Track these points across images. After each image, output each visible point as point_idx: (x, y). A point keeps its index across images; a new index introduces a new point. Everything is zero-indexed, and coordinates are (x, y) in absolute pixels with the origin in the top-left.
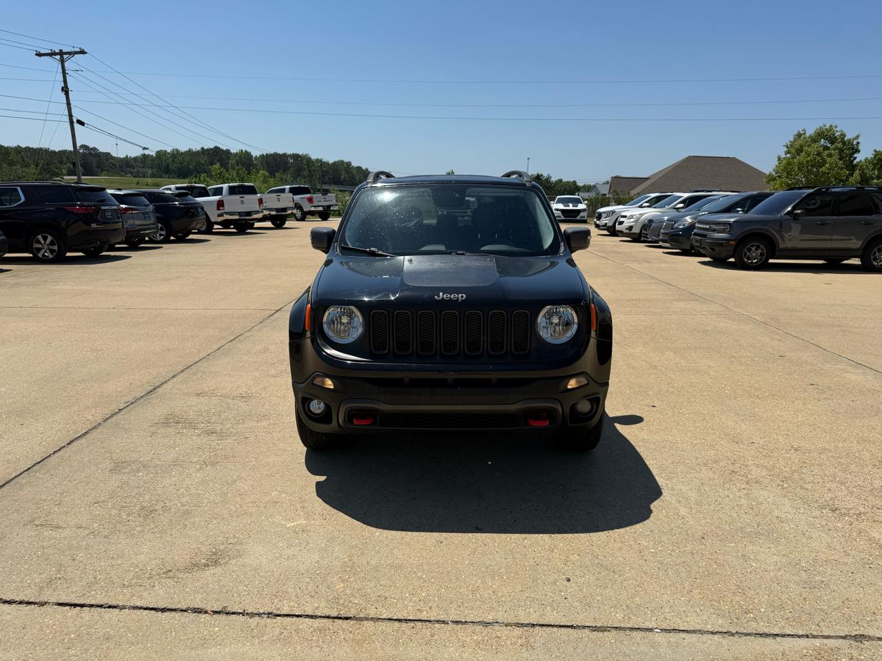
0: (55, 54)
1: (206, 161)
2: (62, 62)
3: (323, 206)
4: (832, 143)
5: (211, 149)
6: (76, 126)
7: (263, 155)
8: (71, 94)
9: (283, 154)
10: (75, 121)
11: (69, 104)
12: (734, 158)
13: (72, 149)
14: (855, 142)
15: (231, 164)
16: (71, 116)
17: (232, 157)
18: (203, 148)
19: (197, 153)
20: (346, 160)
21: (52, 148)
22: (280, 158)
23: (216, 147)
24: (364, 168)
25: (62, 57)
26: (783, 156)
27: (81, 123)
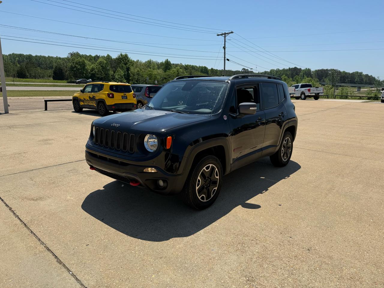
0: (223, 34)
1: (290, 73)
2: (225, 37)
3: (315, 93)
5: (293, 68)
6: (226, 61)
7: (316, 70)
8: (226, 49)
9: (326, 69)
10: (226, 59)
11: (225, 53)
13: (223, 69)
15: (301, 75)
16: (225, 57)
17: (302, 71)
18: (289, 68)
19: (287, 70)
20: (359, 71)
21: (232, 70)
22: (324, 71)
23: (295, 67)
24: (370, 75)
25: (225, 35)
27: (228, 60)
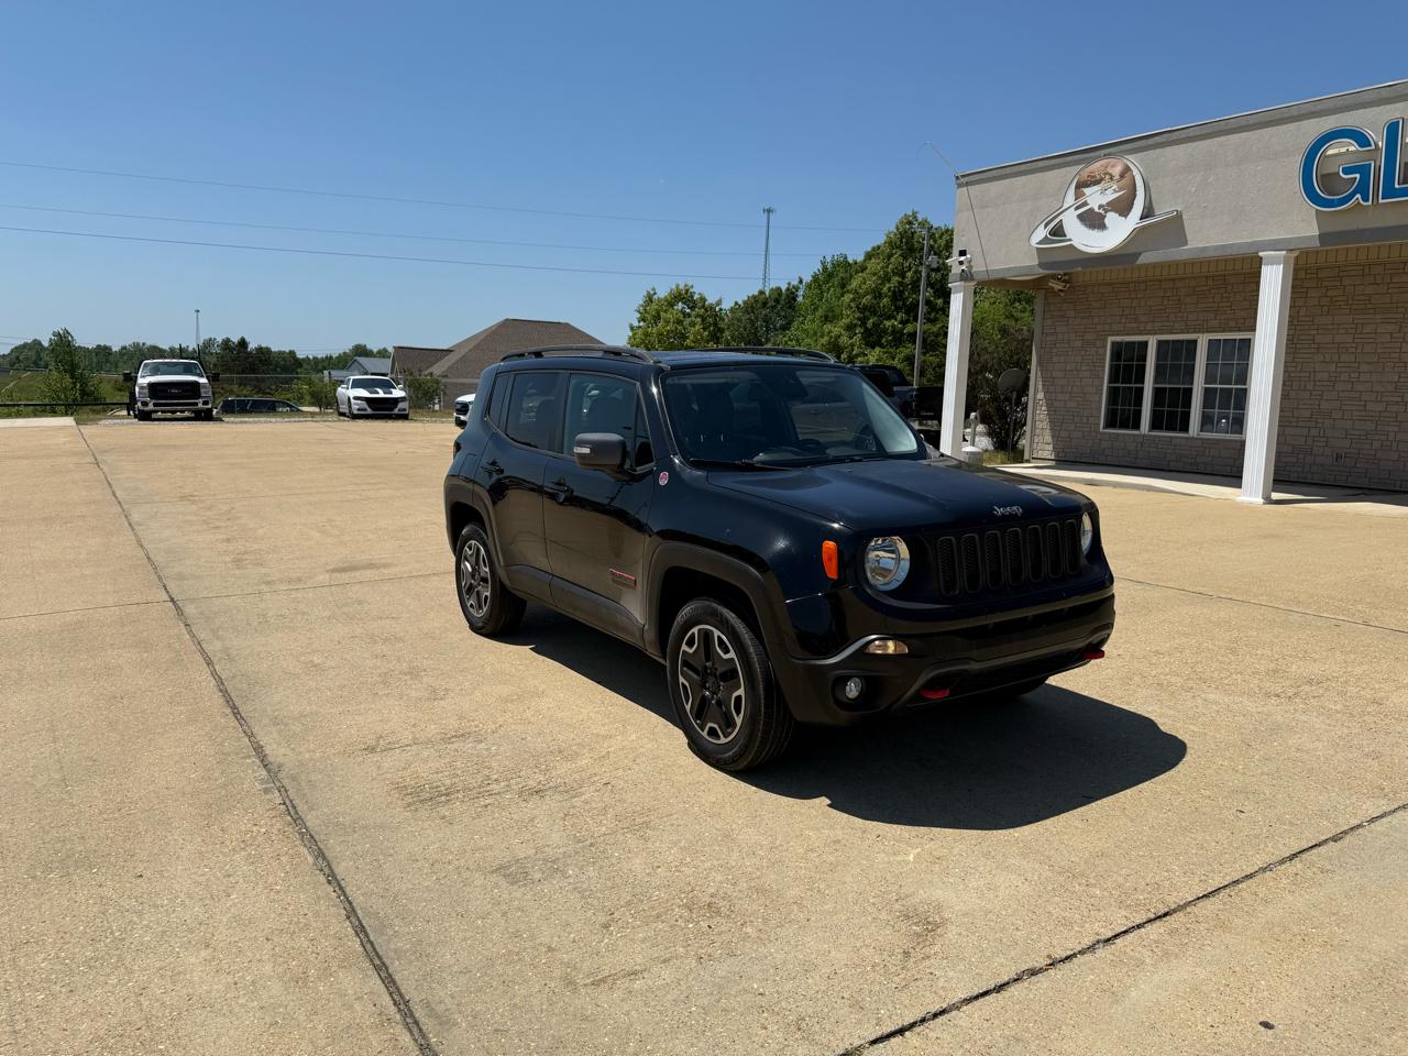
4: (692, 308)
12: (567, 324)
14: (717, 309)
26: (636, 324)
